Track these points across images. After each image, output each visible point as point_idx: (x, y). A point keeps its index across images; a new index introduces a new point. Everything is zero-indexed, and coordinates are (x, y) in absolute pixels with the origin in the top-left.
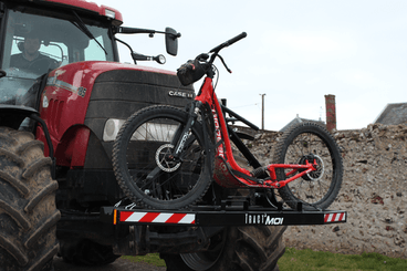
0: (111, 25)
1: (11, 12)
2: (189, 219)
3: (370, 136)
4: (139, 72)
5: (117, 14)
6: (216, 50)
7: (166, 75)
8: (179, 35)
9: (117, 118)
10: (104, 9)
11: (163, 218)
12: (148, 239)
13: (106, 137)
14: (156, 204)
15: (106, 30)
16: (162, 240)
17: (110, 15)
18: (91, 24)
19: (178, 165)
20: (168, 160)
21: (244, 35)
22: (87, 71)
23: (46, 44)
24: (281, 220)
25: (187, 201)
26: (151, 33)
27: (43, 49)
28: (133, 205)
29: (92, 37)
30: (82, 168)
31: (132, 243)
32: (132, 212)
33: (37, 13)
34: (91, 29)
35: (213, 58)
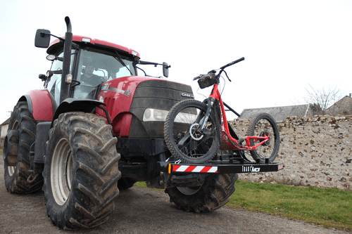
0: (134, 60)
1: (82, 50)
2: (214, 169)
3: (235, 124)
4: (165, 82)
5: (138, 54)
6: (223, 68)
7: (179, 84)
8: (170, 67)
9: (152, 108)
10: (131, 50)
11: (198, 169)
12: (172, 180)
13: (145, 119)
14: (190, 160)
15: (132, 62)
16: (178, 180)
17: (135, 54)
18: (124, 59)
19: (202, 136)
20: (197, 133)
21: (243, 59)
22: (126, 82)
23: (96, 70)
24: (259, 169)
25: (207, 158)
26: (156, 65)
27: (95, 73)
28: (180, 161)
29: (124, 65)
30: (127, 137)
31: (161, 182)
32: (179, 166)
33: (96, 52)
34: (125, 61)
35: (221, 72)
